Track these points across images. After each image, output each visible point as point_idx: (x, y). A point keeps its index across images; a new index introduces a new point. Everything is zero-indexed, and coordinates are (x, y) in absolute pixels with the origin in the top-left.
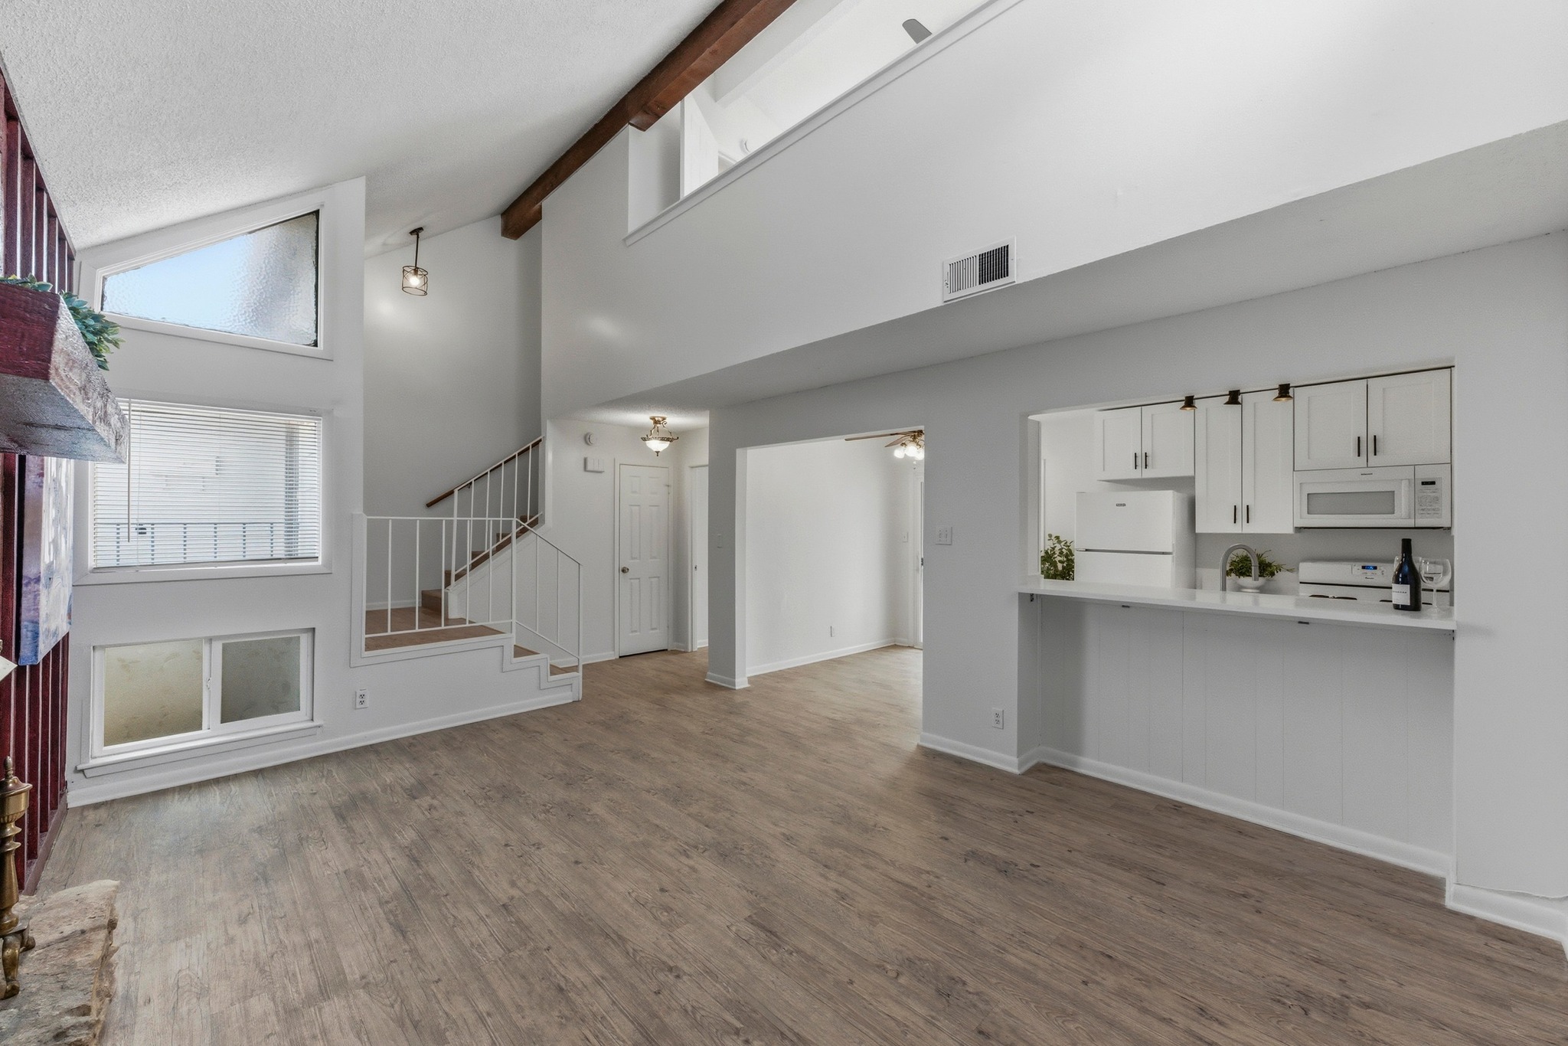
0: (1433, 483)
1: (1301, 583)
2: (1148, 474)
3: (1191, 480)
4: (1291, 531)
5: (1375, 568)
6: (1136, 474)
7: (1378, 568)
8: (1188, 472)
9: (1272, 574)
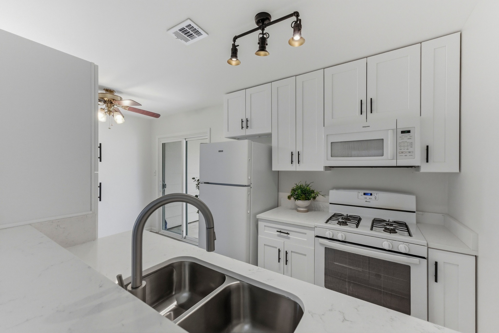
0: (409, 132)
1: (330, 203)
2: (249, 132)
3: (269, 136)
4: (322, 169)
5: (371, 194)
6: (243, 133)
7: (373, 194)
8: (267, 131)
9: (314, 198)
